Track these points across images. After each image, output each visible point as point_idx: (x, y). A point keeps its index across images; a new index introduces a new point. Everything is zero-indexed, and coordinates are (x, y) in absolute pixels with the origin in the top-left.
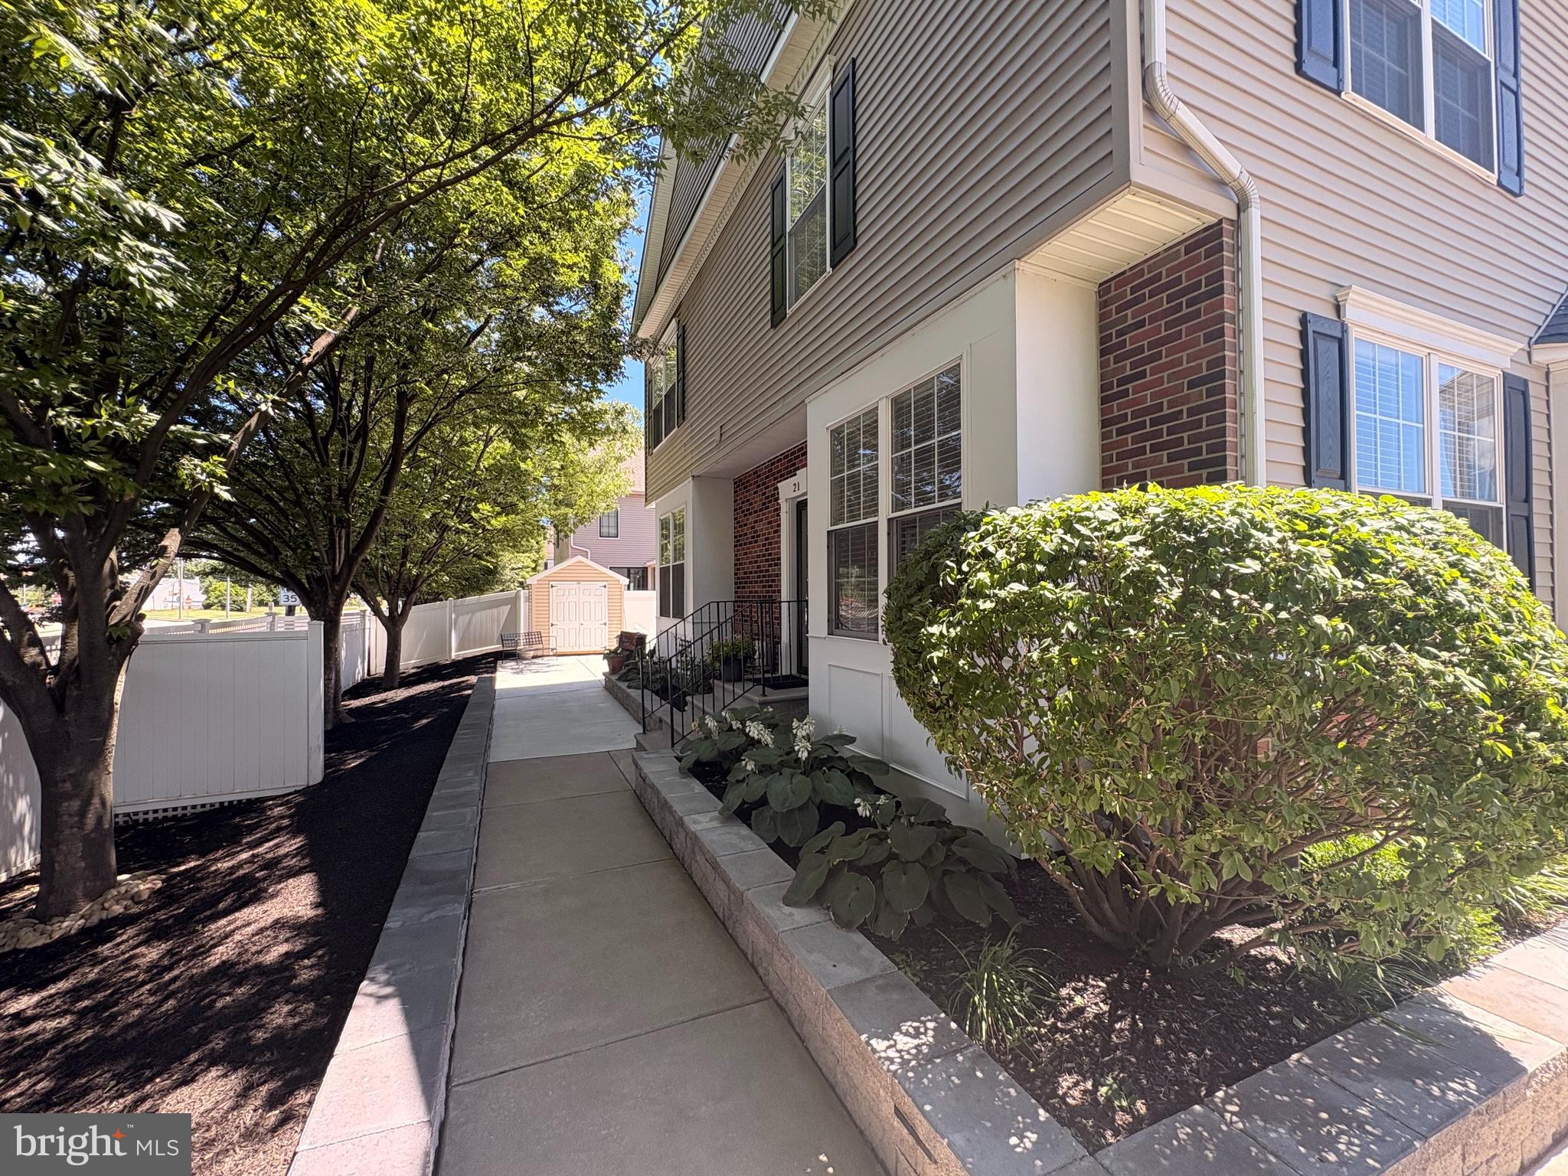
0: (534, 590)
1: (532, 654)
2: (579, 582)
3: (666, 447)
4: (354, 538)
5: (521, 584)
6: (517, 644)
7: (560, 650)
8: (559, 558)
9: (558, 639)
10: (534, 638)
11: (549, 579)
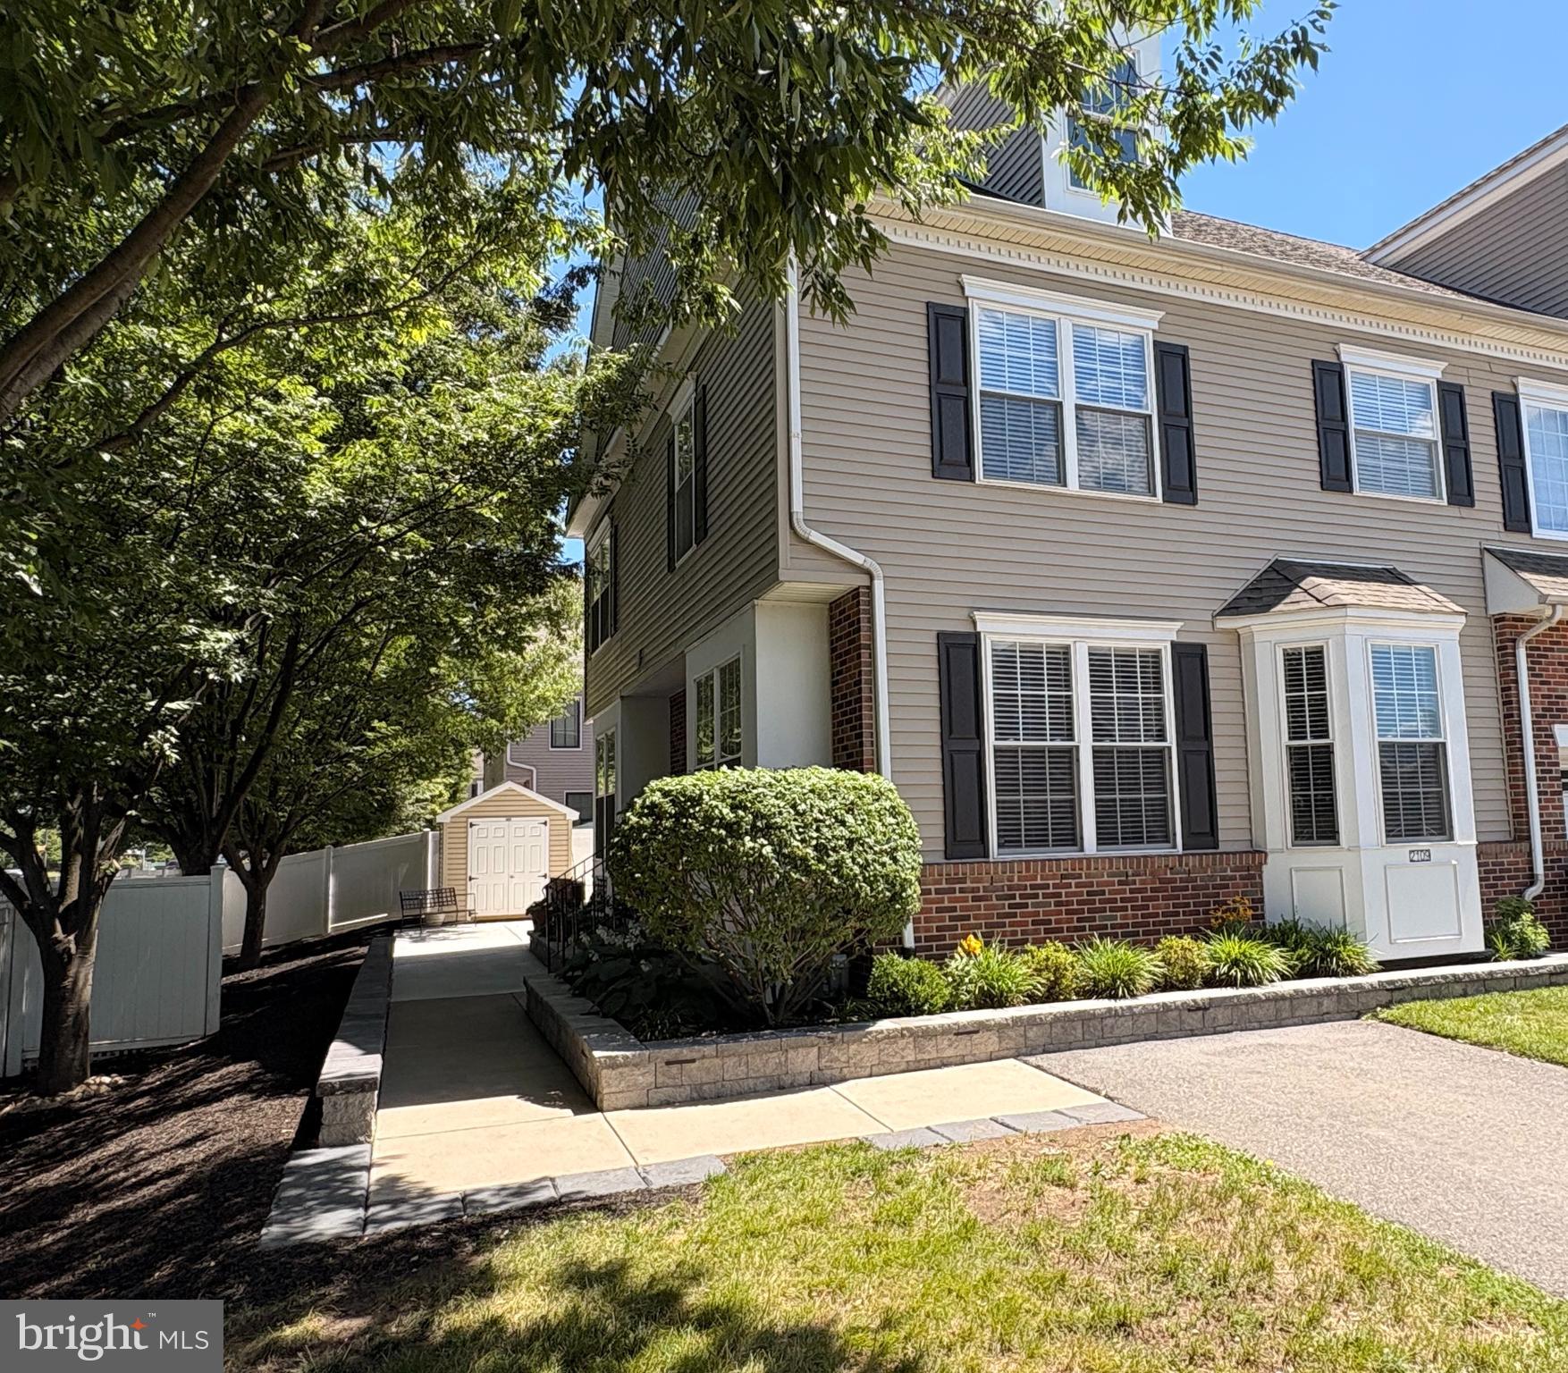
0: (446, 830)
1: (442, 917)
2: (509, 818)
3: (604, 654)
4: (239, 771)
5: (430, 823)
6: (422, 905)
7: (480, 914)
8: (492, 780)
9: (480, 898)
10: (445, 896)
11: (467, 815)
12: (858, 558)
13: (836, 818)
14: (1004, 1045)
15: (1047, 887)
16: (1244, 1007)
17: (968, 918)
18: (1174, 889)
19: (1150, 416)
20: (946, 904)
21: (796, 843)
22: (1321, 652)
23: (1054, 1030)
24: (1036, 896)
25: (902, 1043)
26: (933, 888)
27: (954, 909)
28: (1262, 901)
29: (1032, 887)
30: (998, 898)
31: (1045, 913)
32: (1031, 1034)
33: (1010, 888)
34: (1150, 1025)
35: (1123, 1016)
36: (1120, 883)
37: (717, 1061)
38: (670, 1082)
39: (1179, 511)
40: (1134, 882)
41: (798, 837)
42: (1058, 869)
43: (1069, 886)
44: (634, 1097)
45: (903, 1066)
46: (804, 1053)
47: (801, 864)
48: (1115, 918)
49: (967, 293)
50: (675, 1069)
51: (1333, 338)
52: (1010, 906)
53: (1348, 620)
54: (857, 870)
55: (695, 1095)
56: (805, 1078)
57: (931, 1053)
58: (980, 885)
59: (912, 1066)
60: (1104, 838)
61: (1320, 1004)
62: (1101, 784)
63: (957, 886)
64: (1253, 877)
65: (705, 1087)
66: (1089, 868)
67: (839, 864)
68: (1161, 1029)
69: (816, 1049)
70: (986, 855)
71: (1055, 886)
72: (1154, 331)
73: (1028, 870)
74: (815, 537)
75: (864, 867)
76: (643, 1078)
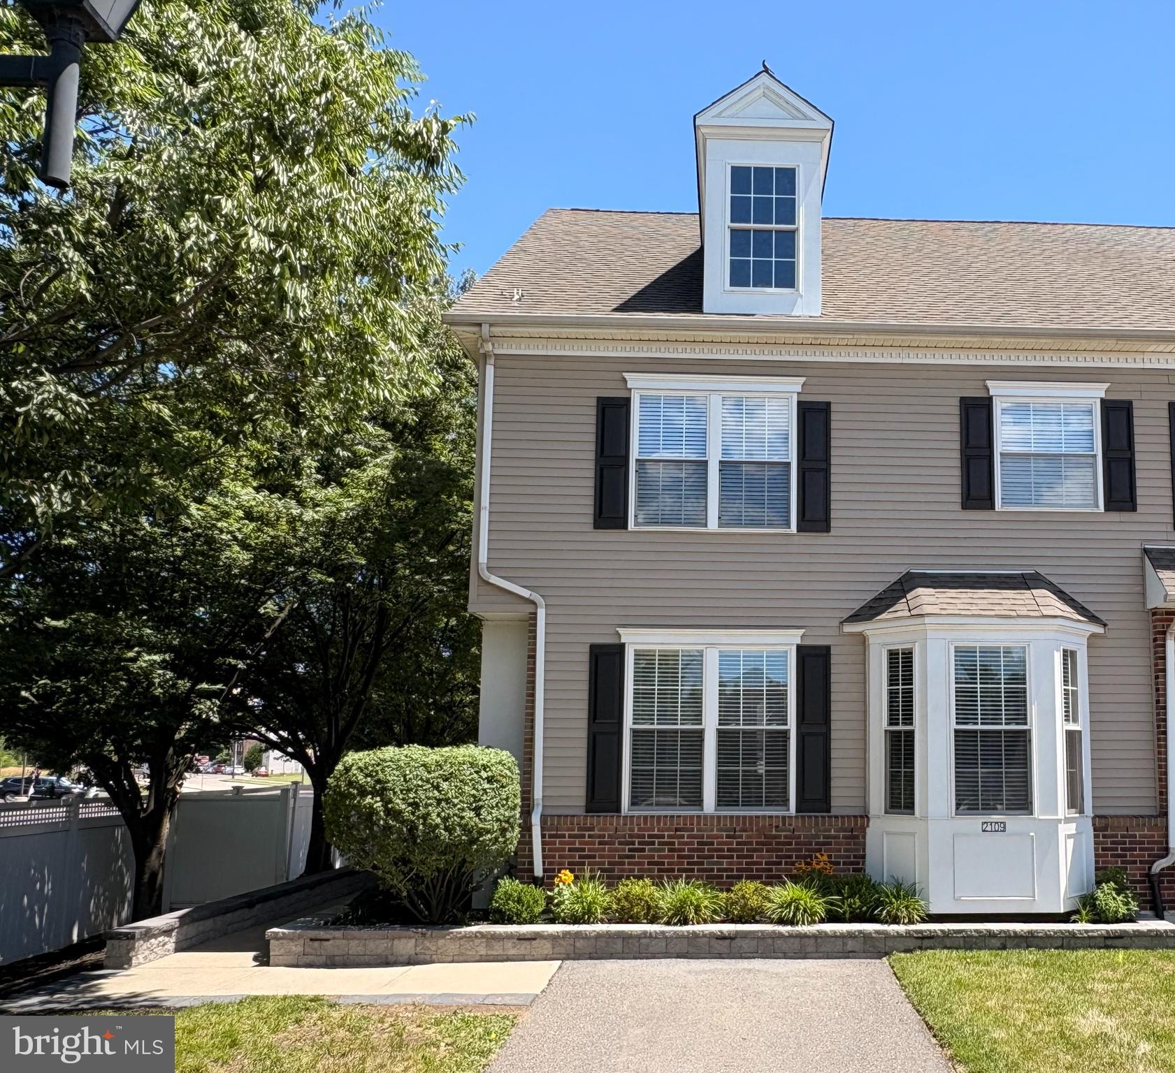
12: (525, 593)
13: (432, 784)
14: (556, 950)
15: (663, 837)
16: (770, 941)
17: (594, 857)
18: (778, 843)
19: (789, 464)
20: (577, 846)
21: (398, 801)
22: (911, 653)
23: (599, 943)
24: (653, 843)
25: (477, 942)
26: (567, 833)
27: (583, 850)
28: (864, 857)
29: (650, 836)
30: (620, 843)
31: (659, 857)
32: (578, 944)
33: (631, 836)
34: (683, 946)
35: (656, 938)
36: (728, 837)
37: (344, 941)
38: (313, 952)
39: (814, 540)
40: (741, 837)
41: (401, 797)
42: (672, 824)
43: (683, 837)
44: (291, 959)
45: (477, 958)
46: (406, 942)
47: (397, 814)
48: (722, 864)
49: (629, 386)
50: (316, 944)
51: (982, 376)
52: (630, 850)
53: (928, 627)
54: (438, 820)
55: (329, 962)
56: (405, 959)
57: (497, 949)
58: (606, 833)
59: (484, 958)
60: (721, 801)
61: (844, 944)
62: (722, 759)
63: (587, 833)
64: (857, 837)
65: (337, 958)
66: (699, 824)
67: (426, 817)
68: (691, 950)
69: (413, 940)
70: (618, 810)
71: (669, 837)
72: (798, 393)
73: (645, 823)
74: (494, 580)
75: (445, 820)
76: (296, 948)
